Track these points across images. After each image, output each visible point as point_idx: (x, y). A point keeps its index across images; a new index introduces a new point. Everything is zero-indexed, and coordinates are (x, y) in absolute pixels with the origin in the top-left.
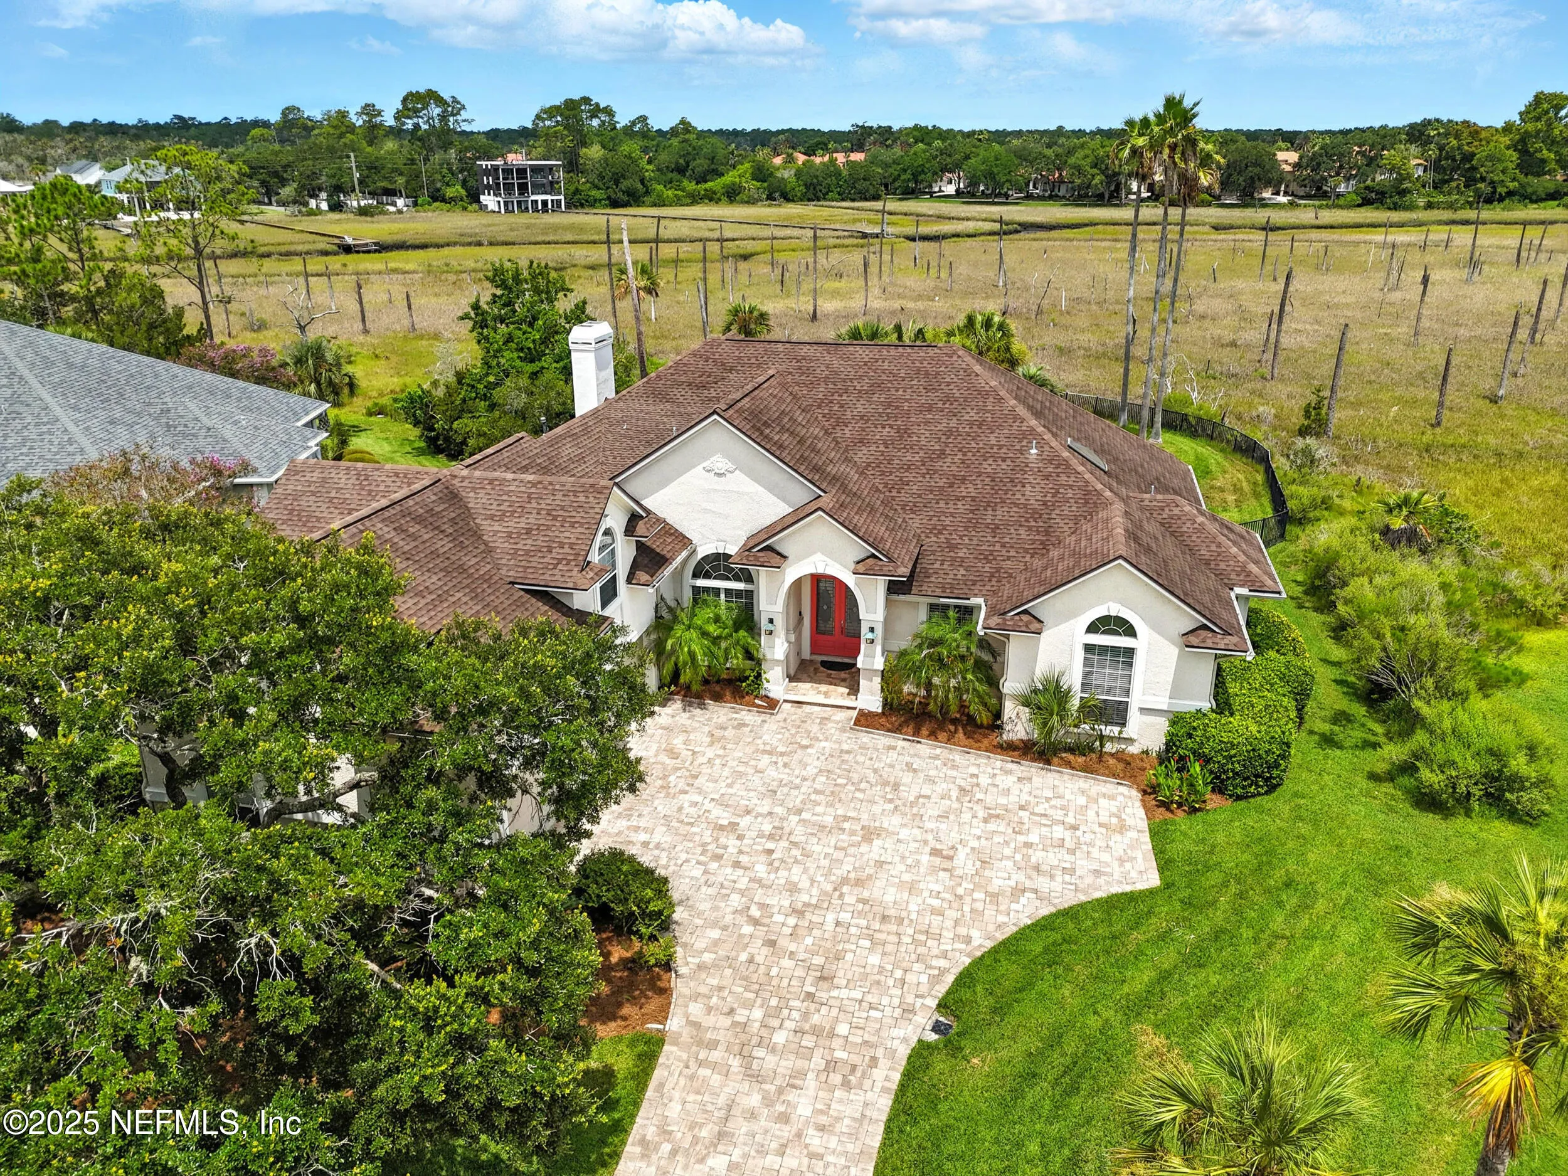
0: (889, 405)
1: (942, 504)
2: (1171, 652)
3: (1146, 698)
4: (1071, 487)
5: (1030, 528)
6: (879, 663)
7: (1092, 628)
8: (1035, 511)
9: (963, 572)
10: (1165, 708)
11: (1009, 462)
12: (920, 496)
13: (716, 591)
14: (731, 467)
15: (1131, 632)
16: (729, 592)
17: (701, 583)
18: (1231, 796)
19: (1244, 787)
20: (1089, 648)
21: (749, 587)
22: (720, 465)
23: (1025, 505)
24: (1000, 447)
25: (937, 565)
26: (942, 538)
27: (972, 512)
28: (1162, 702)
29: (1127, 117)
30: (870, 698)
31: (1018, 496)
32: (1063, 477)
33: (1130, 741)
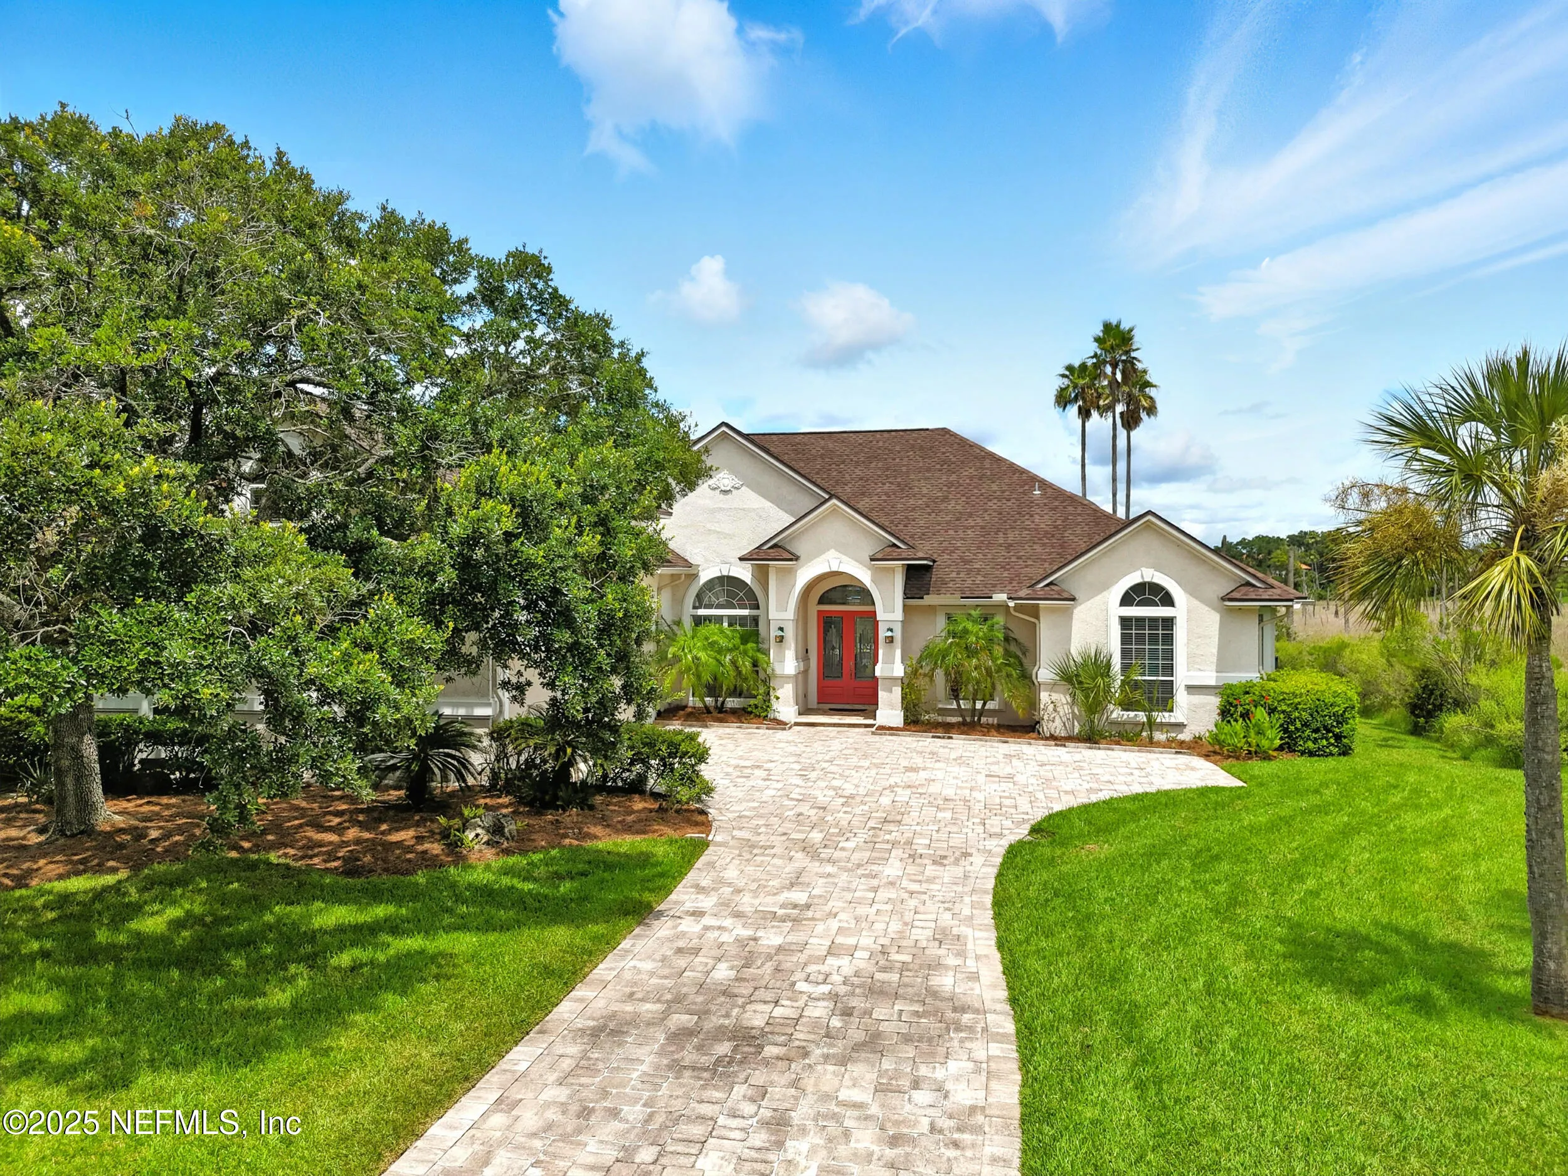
0: (888, 469)
1: (951, 532)
2: (1212, 620)
3: (1192, 673)
4: (1079, 515)
5: (1044, 545)
6: (899, 670)
7: (1126, 600)
8: (1047, 532)
9: (980, 578)
10: (1213, 683)
11: (1013, 501)
12: (927, 528)
13: (719, 619)
14: (737, 482)
15: (1167, 600)
16: (732, 621)
17: (702, 612)
18: (1303, 753)
19: (1315, 741)
20: (1125, 622)
21: (755, 612)
22: (726, 482)
23: (1036, 530)
24: (1003, 492)
25: (954, 575)
26: (955, 556)
27: (983, 536)
28: (1210, 678)
29: (1067, 363)
30: (890, 710)
31: (1027, 523)
32: (1070, 508)
33: (1180, 726)
